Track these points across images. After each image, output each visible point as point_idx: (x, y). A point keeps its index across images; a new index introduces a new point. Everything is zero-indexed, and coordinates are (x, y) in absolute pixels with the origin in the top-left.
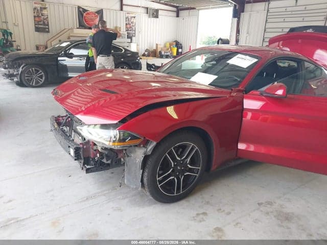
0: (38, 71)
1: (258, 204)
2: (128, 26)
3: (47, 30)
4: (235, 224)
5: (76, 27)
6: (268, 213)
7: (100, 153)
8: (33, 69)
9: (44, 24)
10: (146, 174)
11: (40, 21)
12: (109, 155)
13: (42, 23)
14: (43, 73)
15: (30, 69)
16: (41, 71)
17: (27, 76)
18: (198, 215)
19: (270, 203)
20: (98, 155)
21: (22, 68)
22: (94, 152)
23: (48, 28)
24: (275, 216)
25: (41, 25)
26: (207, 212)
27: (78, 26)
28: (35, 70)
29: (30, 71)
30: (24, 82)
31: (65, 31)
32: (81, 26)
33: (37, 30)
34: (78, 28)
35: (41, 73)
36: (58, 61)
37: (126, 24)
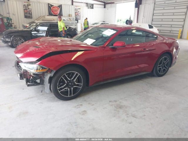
0: (21, 39)
1: (110, 101)
2: (76, 14)
3: (31, 17)
4: (94, 109)
5: (47, 15)
6: (112, 105)
7: (32, 77)
8: (18, 38)
9: (29, 14)
10: (52, 86)
11: (27, 12)
12: (36, 77)
13: (28, 13)
14: (23, 41)
15: (17, 39)
16: (22, 39)
17: (15, 42)
18: (78, 105)
19: (115, 101)
20: (31, 77)
21: (13, 38)
22: (29, 76)
23: (32, 16)
24: (115, 107)
25: (28, 14)
26: (83, 104)
27: (48, 15)
28: (20, 39)
29: (16, 39)
30: (14, 45)
31: (41, 17)
32: (50, 14)
33: (26, 17)
34: (48, 16)
35: (23, 40)
36: (31, 34)
37: (75, 13)
